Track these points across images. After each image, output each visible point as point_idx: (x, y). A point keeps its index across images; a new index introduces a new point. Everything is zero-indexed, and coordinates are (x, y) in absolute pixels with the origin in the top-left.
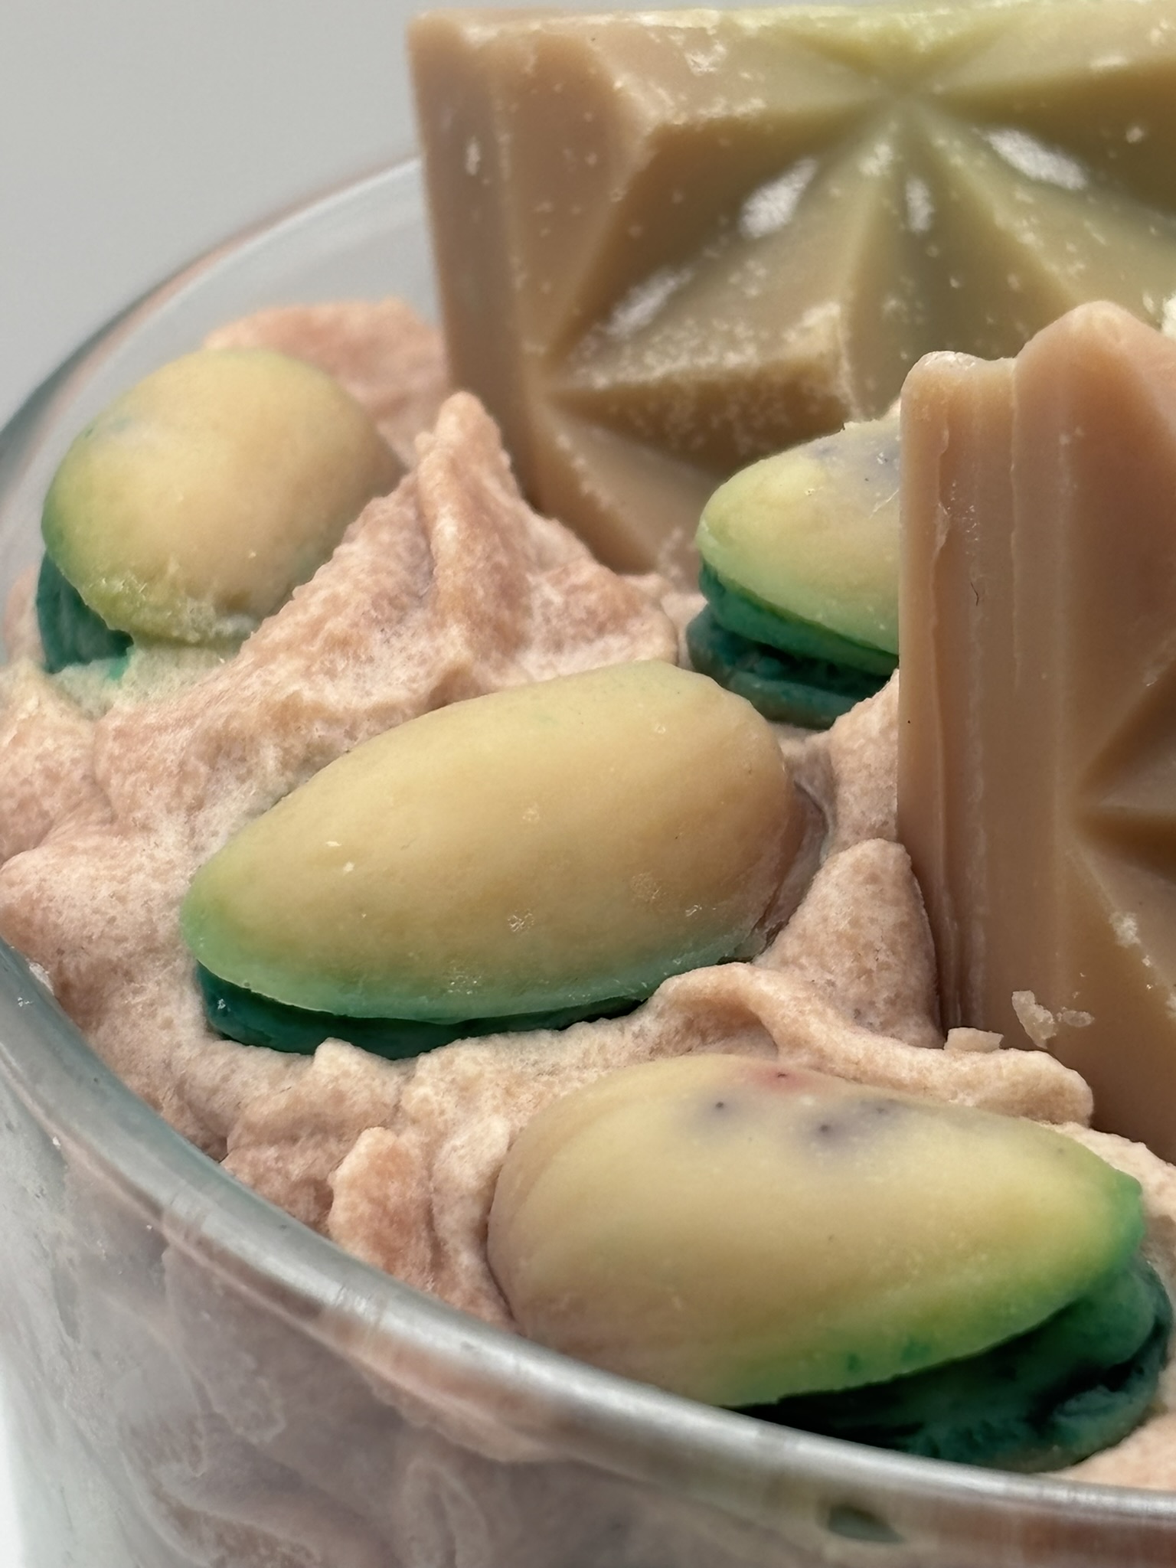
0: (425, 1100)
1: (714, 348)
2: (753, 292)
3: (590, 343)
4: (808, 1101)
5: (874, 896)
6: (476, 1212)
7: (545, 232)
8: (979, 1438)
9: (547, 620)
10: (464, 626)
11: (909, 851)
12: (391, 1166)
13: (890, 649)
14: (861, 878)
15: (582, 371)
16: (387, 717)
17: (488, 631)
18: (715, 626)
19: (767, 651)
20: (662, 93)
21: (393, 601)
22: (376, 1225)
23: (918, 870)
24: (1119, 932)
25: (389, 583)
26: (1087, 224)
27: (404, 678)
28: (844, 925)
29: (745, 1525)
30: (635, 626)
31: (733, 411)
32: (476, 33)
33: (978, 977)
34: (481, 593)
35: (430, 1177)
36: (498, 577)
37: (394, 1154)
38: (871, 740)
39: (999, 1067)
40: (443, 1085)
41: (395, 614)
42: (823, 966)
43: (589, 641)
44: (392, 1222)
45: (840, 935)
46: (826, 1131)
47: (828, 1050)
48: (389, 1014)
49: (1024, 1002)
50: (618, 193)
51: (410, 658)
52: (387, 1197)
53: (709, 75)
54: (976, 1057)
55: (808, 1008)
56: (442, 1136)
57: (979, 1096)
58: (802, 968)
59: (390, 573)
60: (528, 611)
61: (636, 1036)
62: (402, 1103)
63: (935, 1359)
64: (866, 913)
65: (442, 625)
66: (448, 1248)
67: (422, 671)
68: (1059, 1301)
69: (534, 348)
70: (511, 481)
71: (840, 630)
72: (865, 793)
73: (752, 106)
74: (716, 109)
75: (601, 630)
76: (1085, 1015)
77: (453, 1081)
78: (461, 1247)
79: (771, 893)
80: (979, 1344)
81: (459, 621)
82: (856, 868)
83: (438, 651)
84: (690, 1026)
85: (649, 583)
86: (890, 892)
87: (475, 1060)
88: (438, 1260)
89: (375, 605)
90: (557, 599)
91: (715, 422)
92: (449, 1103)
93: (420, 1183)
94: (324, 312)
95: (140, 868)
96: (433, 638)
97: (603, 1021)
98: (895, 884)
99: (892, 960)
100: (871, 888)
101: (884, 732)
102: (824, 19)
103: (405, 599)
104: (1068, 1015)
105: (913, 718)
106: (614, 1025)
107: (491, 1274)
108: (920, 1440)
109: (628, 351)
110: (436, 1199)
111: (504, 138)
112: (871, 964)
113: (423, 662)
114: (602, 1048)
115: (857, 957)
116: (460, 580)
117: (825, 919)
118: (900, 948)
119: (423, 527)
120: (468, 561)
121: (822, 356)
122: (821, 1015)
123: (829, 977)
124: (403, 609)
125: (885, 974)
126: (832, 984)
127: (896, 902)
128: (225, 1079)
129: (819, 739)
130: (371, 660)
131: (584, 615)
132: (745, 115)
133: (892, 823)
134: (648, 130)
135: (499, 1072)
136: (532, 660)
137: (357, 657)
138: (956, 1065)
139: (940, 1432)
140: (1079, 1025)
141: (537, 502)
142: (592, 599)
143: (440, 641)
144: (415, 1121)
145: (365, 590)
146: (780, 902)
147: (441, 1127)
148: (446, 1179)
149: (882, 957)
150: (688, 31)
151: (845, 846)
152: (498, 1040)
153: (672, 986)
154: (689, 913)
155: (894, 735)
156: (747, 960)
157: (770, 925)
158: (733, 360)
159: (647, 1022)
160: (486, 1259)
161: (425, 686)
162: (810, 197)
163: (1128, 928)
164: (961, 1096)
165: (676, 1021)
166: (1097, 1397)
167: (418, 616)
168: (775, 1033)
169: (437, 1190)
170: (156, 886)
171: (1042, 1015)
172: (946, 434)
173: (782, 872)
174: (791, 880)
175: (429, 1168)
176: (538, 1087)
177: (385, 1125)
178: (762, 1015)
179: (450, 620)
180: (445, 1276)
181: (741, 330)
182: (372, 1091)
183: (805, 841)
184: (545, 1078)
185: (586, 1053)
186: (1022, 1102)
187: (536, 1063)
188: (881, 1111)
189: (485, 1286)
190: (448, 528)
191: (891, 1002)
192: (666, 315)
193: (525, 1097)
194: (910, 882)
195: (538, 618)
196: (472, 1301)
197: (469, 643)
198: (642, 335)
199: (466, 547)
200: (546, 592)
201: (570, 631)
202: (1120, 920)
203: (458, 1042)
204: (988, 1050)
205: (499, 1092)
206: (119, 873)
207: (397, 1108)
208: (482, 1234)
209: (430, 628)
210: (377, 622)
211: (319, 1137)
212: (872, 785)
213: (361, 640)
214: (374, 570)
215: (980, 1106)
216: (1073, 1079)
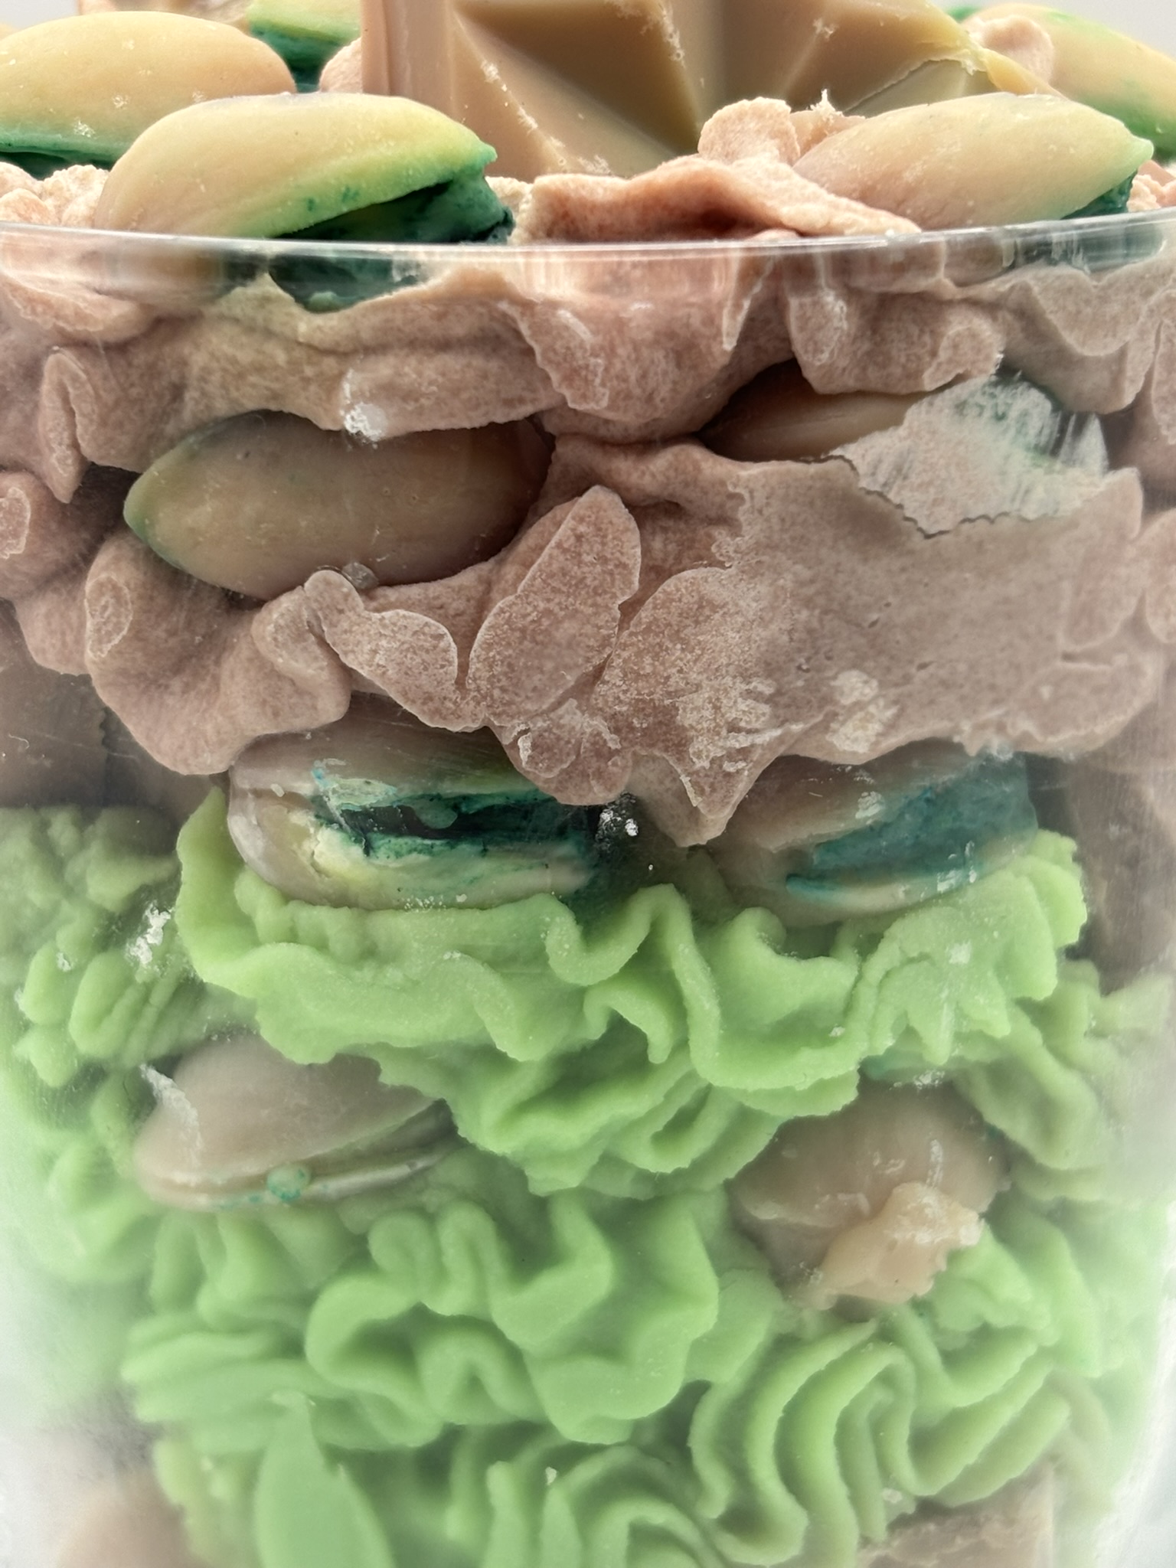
24: (487, 73)
35: (61, 221)
40: (70, 180)
56: (68, 201)
62: (46, 187)
68: (441, 175)
72: (343, 86)
77: (76, 178)
87: (91, 169)
101: (354, 54)
144: (52, 195)
148: (70, 216)
155: (359, 57)
163: (492, 71)
175: (60, 217)
177: (33, 193)
202: (486, 67)
203: (83, 165)
207: (42, 190)
212: (347, 82)
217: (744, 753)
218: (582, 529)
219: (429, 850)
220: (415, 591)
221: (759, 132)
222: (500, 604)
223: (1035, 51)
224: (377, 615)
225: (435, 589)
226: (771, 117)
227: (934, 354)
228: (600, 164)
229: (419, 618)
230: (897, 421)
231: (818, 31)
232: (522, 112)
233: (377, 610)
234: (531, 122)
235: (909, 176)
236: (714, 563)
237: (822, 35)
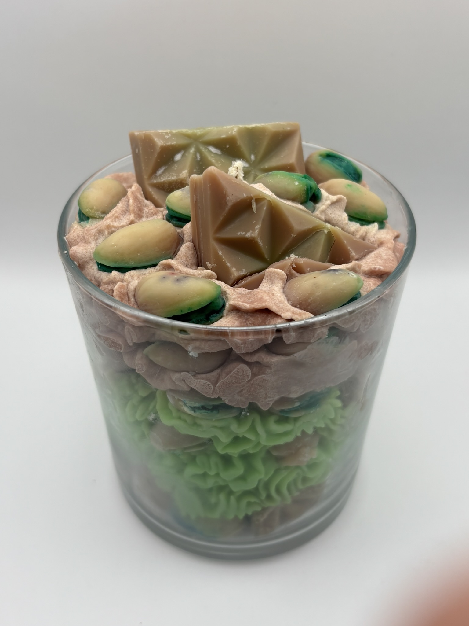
0: (127, 278)
1: (170, 177)
2: (175, 169)
3: (153, 176)
4: (176, 276)
5: (188, 250)
6: (134, 293)
7: (147, 161)
8: (199, 321)
9: (146, 214)
10: (133, 215)
11: (194, 244)
12: (122, 287)
13: (190, 216)
14: (186, 247)
15: (153, 180)
16: (123, 227)
17: (137, 215)
18: (169, 215)
19: (176, 217)
20: (161, 141)
21: (124, 211)
22: (120, 295)
23: (195, 246)
25: (124, 209)
26: (221, 159)
27: (125, 222)
28: (184, 254)
29: (169, 333)
30: (158, 214)
31: (173, 186)
32: (136, 133)
33: (203, 260)
34: (136, 210)
35: (128, 288)
36: (138, 208)
37: (122, 286)
38: (188, 229)
39: (204, 272)
40: (129, 276)
41: (125, 213)
42: (182, 259)
43: (152, 217)
44: (122, 295)
45: (184, 255)
46: (178, 280)
47: (181, 270)
48: (121, 267)
49: (208, 263)
50: (156, 155)
51: (126, 219)
52: (121, 291)
53: (168, 139)
54: (201, 271)
55: (179, 265)
56: (129, 283)
57: (202, 276)
58: (179, 260)
59: (124, 208)
60: (143, 213)
61: (156, 269)
62: (124, 279)
63: (192, 310)
64: (187, 252)
65: (131, 214)
66: (130, 298)
67: (128, 221)
68: (209, 302)
69: (146, 177)
70: (143, 195)
71: (184, 214)
72: (187, 236)
73: (174, 143)
74: (169, 143)
75: (153, 215)
76: (215, 265)
77: (131, 276)
78: (132, 298)
79: (175, 250)
80: (198, 308)
81: (133, 214)
82: (186, 246)
83: (130, 218)
84: (163, 267)
85: (162, 209)
86: (191, 249)
87: (134, 273)
88: (129, 299)
89: (122, 212)
90: (147, 211)
91: (171, 187)
92: (130, 278)
93: (126, 289)
94: (121, 174)
95: (89, 248)
96: (129, 216)
97: (152, 268)
98: (191, 248)
99: (191, 258)
100: (188, 249)
101: (190, 228)
102: (184, 131)
103: (126, 211)
104: (213, 265)
105: (193, 226)
106: (154, 268)
107: (136, 301)
108: (192, 321)
109: (159, 177)
110: (128, 291)
111: (140, 148)
112: (188, 259)
113: (128, 220)
114: (152, 271)
115: (186, 258)
116: (133, 208)
117: (182, 253)
118: (192, 257)
119: (128, 201)
120: (134, 206)
121: (185, 177)
122: (180, 266)
123: (182, 261)
124: (126, 212)
125: (190, 260)
126: (183, 262)
127: (192, 251)
128: (100, 276)
129: (182, 229)
130: (121, 219)
131: (151, 213)
132: (173, 144)
133: (191, 240)
134: (159, 146)
135: (137, 274)
136: (144, 219)
137: (119, 219)
138: (199, 272)
139: (194, 320)
140: (215, 266)
141: (147, 199)
142: (152, 211)
143: (130, 217)
144: (125, 281)
145: (120, 210)
146: (177, 251)
147: (129, 282)
148: (130, 289)
149: (190, 258)
150: (165, 133)
151: (185, 243)
152: (137, 270)
153: (161, 262)
154: (163, 253)
155: (191, 228)
156: (172, 259)
157: (175, 254)
158: (173, 178)
159: (158, 267)
160: (135, 299)
161: (128, 223)
162: (183, 156)
163: (220, 253)
164: (199, 276)
165: (162, 267)
166: (215, 315)
167: (128, 213)
168: (174, 268)
169: (129, 290)
170: (91, 251)
171: (210, 265)
172: (195, 186)
173: (177, 247)
174: (178, 248)
175: (127, 287)
176: (143, 276)
177: (121, 282)
178: (172, 266)
179: (132, 214)
180: (130, 302)
181: (174, 174)
182: (120, 278)
183: (180, 243)
184: (144, 275)
185: (149, 272)
186: (207, 277)
187: (142, 273)
188: (185, 277)
189: (135, 303)
190: (131, 201)
191: (191, 264)
192: (164, 172)
193: (141, 278)
194: (194, 248)
195: (145, 214)
196: (133, 305)
197: (134, 217)
198: (160, 175)
199: (133, 204)
200: (146, 210)
201: (149, 215)
202: (219, 252)
203: (131, 271)
204: (203, 270)
205: (137, 277)
206: (86, 249)
207: (123, 279)
208: (134, 296)
209: (129, 215)
210: (122, 214)
211: (112, 284)
212: (188, 235)
213: (119, 217)
214: (122, 207)
215: (201, 277)
216: (214, 273)
217: (271, 400)
218: (239, 370)
219: (207, 413)
220: (204, 376)
221: (278, 278)
222: (222, 381)
223: (342, 202)
224: (196, 380)
225: (208, 375)
226: (281, 275)
227: (314, 336)
228: (243, 271)
229: (205, 381)
230: (305, 348)
231: (292, 236)
232: (227, 262)
233: (196, 379)
234: (229, 265)
235: (309, 300)
236: (266, 374)
237: (293, 237)
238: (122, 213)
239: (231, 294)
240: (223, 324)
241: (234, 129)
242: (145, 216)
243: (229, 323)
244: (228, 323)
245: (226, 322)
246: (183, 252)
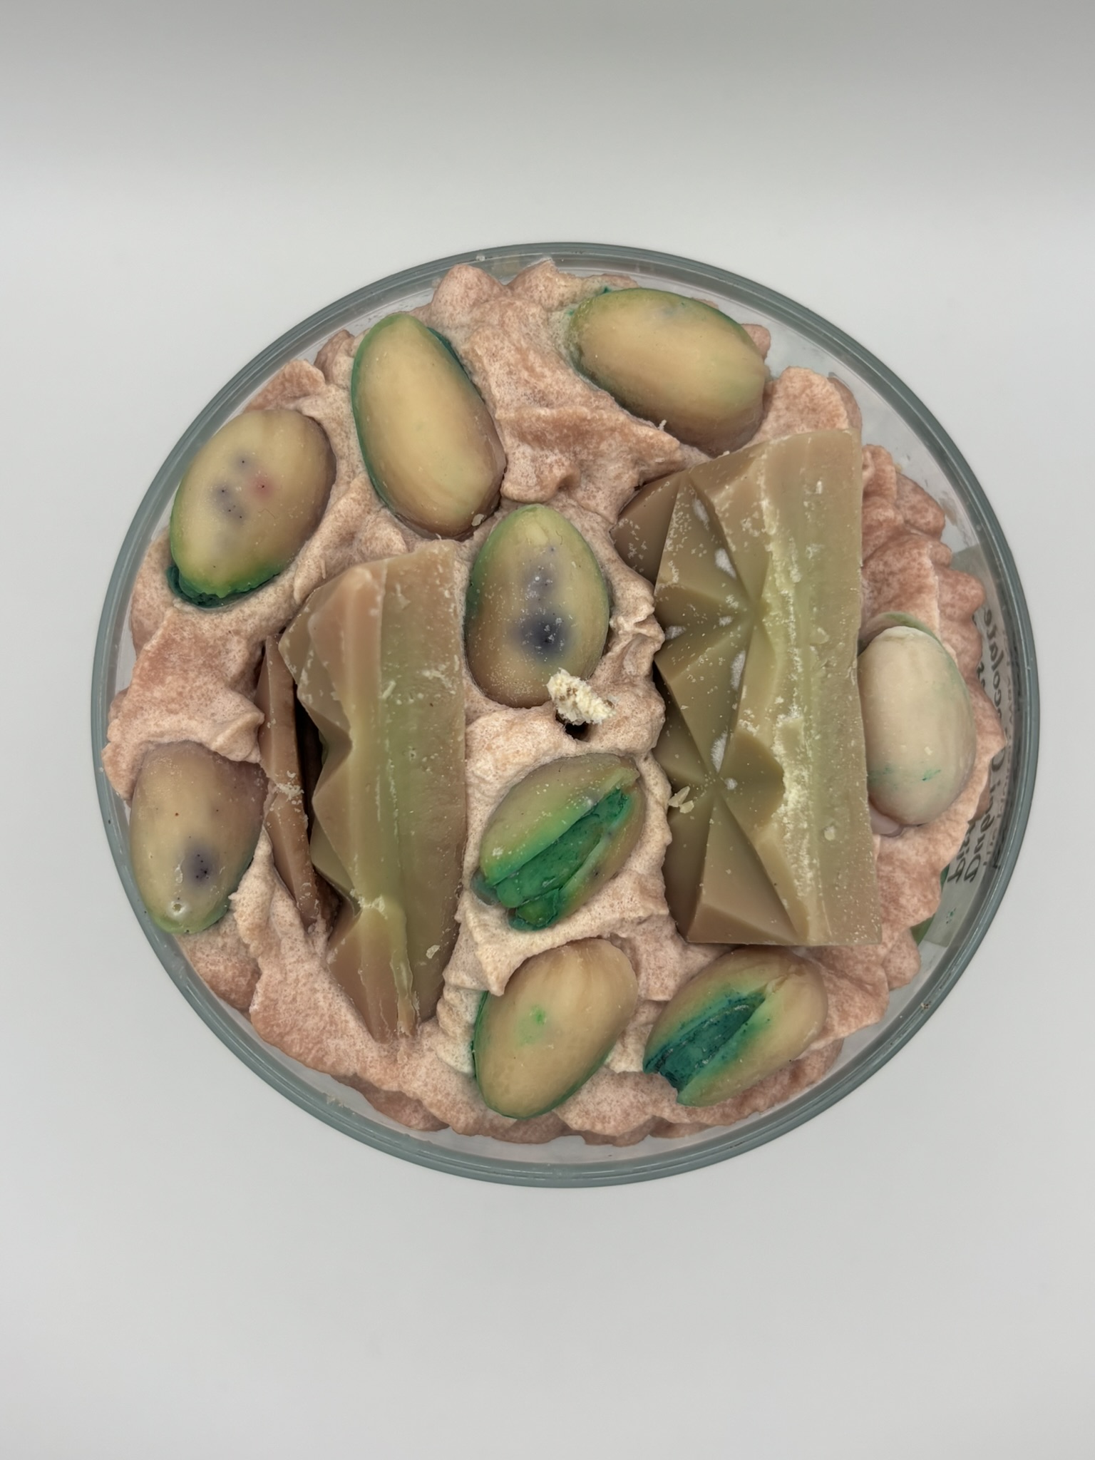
20: (727, 506)
28: (377, 535)
37: (317, 382)
43: (534, 472)
53: (741, 527)
74: (728, 528)
75: (538, 477)
89: (539, 391)
90: (549, 461)
95: (455, 309)
130: (517, 388)
136: (525, 449)
142: (546, 473)
147: (325, 397)
150: (762, 521)
170: (447, 315)
176: (339, 431)
181: (678, 546)
184: (344, 434)
185: (353, 449)
187: (349, 431)
193: (334, 426)
195: (542, 453)
200: (549, 457)
205: (332, 416)
206: (454, 303)
210: (534, 392)
238: (536, 390)
239: (215, 621)
240: (147, 592)
241: (755, 726)
242: (535, 453)
243: (146, 606)
244: (148, 603)
245: (153, 599)
246: (381, 532)
